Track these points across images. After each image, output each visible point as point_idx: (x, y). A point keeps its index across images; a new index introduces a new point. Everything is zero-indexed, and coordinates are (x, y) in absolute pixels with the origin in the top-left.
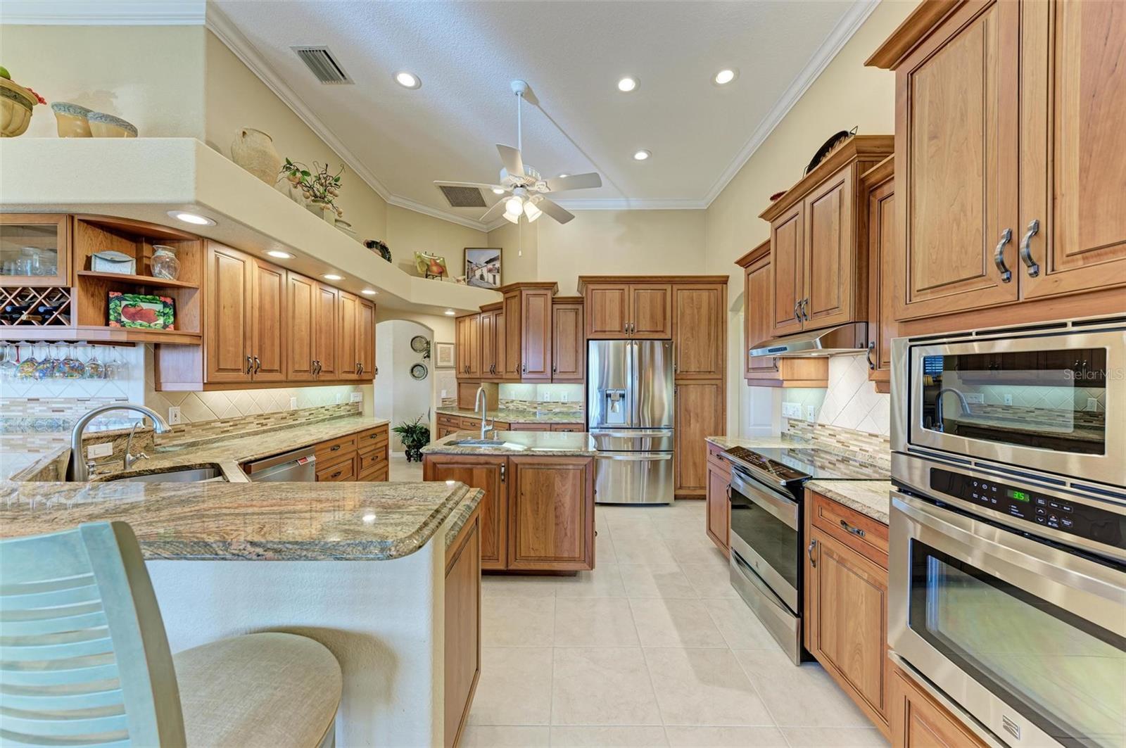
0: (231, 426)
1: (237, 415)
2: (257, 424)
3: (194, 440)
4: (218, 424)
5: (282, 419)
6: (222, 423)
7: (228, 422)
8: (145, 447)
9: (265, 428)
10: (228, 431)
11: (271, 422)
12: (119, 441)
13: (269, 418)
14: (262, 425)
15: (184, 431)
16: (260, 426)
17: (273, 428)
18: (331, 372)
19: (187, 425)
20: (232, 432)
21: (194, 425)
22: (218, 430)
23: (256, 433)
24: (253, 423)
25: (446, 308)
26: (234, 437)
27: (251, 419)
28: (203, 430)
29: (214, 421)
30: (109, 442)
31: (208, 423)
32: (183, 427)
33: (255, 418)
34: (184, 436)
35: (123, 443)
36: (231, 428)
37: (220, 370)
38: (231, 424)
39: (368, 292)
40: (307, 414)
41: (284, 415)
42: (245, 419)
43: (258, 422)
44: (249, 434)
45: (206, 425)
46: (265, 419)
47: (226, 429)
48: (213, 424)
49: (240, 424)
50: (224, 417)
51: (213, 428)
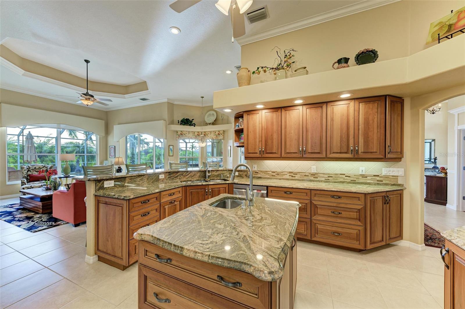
0: (276, 174)
1: (279, 170)
2: (289, 176)
3: (261, 176)
4: (271, 173)
5: (305, 176)
6: (272, 172)
7: (275, 172)
8: (245, 175)
9: (293, 178)
10: (275, 176)
11: (297, 176)
12: (240, 172)
13: (297, 174)
14: (292, 176)
15: (258, 173)
16: (291, 177)
17: (298, 179)
19: (259, 171)
20: (276, 177)
21: (261, 171)
22: (270, 175)
23: (288, 179)
24: (287, 175)
26: (276, 179)
28: (265, 174)
31: (267, 172)
32: (258, 172)
33: (288, 173)
34: (258, 174)
35: (241, 173)
36: (276, 175)
37: (249, 153)
38: (276, 173)
40: (327, 176)
41: (307, 174)
42: (282, 173)
43: (289, 175)
44: (285, 179)
45: (266, 172)
46: (294, 174)
47: (274, 175)
48: (268, 172)
49: (280, 174)
50: (273, 170)
51: (269, 174)
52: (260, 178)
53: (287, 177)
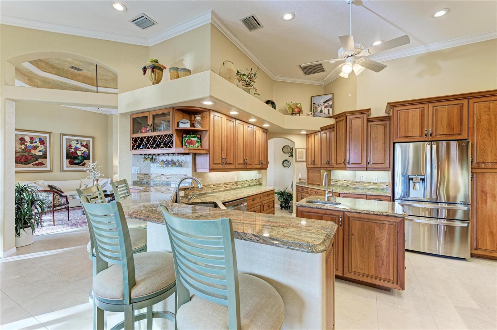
1: (218, 183)
2: (224, 187)
3: (206, 192)
4: (212, 186)
5: (232, 185)
6: (214, 185)
9: (227, 189)
12: (185, 190)
13: (228, 185)
16: (225, 187)
17: (230, 189)
18: (251, 164)
20: (216, 190)
21: (205, 186)
23: (224, 191)
24: (223, 186)
25: (301, 130)
26: (217, 192)
27: (222, 185)
28: (208, 188)
29: (211, 185)
30: (183, 191)
31: (209, 185)
33: (224, 184)
34: (202, 190)
36: (216, 188)
37: (214, 164)
38: (216, 186)
39: (266, 126)
40: (241, 183)
41: (233, 183)
42: (220, 184)
43: (224, 186)
44: (222, 191)
46: (227, 185)
47: (215, 188)
50: (214, 183)
51: (211, 187)
52: (205, 194)
53: (223, 188)
